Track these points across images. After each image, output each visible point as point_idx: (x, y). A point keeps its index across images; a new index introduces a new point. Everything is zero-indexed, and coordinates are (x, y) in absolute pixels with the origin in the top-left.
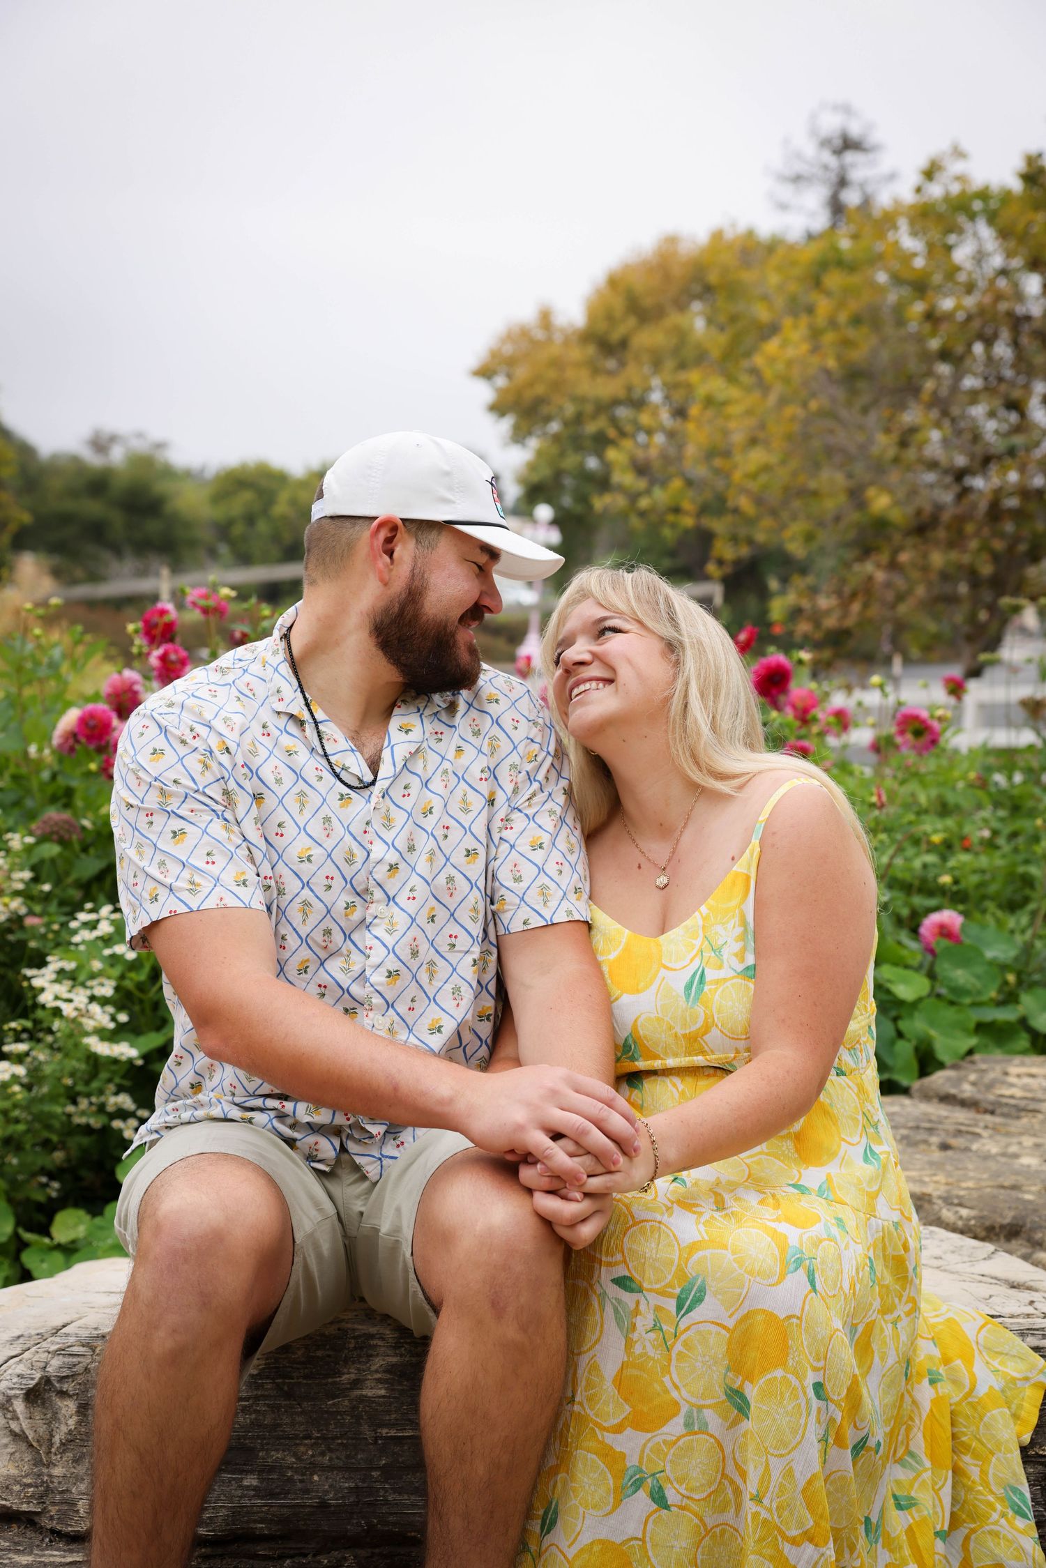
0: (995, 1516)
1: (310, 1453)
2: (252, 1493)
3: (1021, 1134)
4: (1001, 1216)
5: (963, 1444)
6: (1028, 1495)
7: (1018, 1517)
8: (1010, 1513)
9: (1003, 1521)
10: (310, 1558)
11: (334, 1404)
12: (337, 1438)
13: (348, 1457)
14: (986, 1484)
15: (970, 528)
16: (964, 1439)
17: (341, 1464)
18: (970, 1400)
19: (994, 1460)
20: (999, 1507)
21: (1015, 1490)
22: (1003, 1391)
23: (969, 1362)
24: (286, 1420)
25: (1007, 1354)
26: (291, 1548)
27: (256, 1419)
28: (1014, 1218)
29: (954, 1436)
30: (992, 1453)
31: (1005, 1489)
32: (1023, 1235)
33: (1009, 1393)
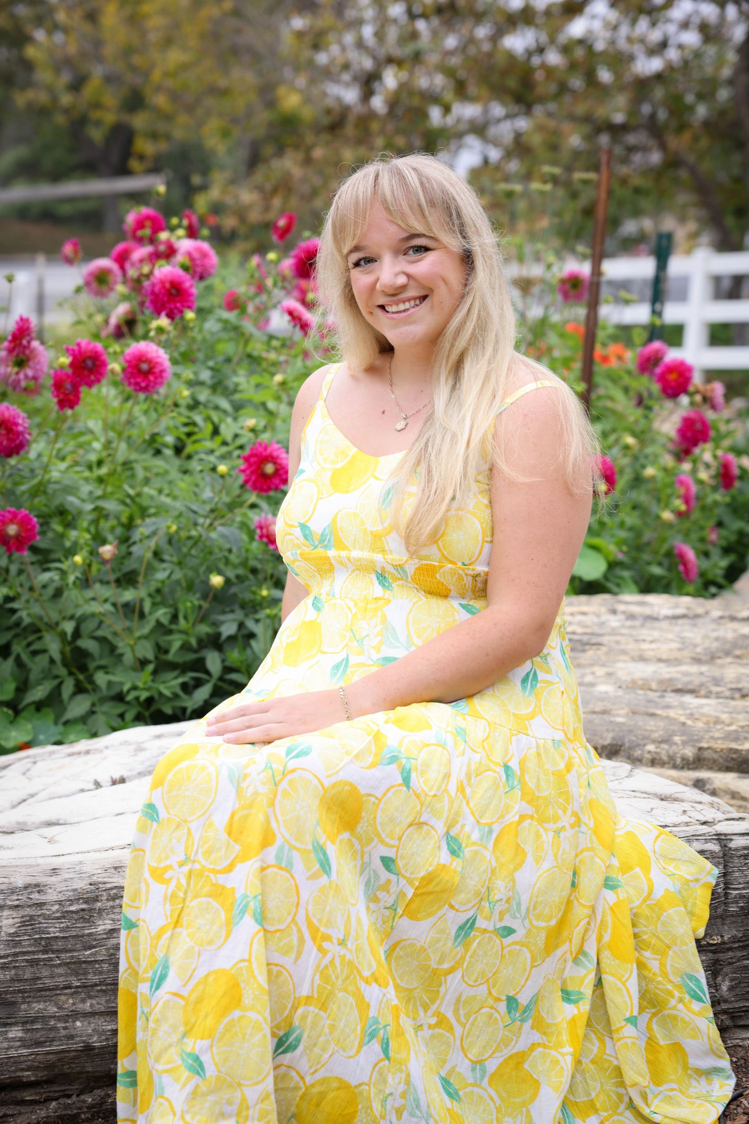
0: (673, 1002)
1: (71, 1001)
2: (18, 1044)
3: (591, 665)
4: (602, 737)
5: (644, 941)
6: (704, 981)
7: (694, 1001)
8: (687, 998)
9: (680, 1006)
10: (74, 1098)
11: (92, 954)
12: (96, 985)
13: (107, 1001)
14: (665, 974)
15: (375, 126)
16: (645, 937)
17: (103, 1009)
18: (648, 902)
19: (671, 953)
20: (677, 994)
21: (691, 977)
22: (679, 892)
23: (647, 869)
24: (45, 972)
25: (679, 860)
26: (55, 1091)
27: (16, 974)
28: (614, 739)
29: (636, 936)
30: (669, 947)
31: (682, 978)
32: (622, 753)
33: (684, 893)
